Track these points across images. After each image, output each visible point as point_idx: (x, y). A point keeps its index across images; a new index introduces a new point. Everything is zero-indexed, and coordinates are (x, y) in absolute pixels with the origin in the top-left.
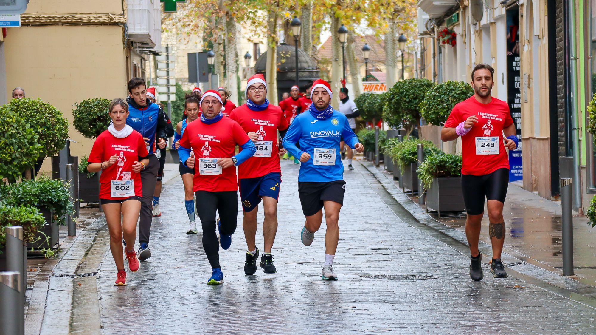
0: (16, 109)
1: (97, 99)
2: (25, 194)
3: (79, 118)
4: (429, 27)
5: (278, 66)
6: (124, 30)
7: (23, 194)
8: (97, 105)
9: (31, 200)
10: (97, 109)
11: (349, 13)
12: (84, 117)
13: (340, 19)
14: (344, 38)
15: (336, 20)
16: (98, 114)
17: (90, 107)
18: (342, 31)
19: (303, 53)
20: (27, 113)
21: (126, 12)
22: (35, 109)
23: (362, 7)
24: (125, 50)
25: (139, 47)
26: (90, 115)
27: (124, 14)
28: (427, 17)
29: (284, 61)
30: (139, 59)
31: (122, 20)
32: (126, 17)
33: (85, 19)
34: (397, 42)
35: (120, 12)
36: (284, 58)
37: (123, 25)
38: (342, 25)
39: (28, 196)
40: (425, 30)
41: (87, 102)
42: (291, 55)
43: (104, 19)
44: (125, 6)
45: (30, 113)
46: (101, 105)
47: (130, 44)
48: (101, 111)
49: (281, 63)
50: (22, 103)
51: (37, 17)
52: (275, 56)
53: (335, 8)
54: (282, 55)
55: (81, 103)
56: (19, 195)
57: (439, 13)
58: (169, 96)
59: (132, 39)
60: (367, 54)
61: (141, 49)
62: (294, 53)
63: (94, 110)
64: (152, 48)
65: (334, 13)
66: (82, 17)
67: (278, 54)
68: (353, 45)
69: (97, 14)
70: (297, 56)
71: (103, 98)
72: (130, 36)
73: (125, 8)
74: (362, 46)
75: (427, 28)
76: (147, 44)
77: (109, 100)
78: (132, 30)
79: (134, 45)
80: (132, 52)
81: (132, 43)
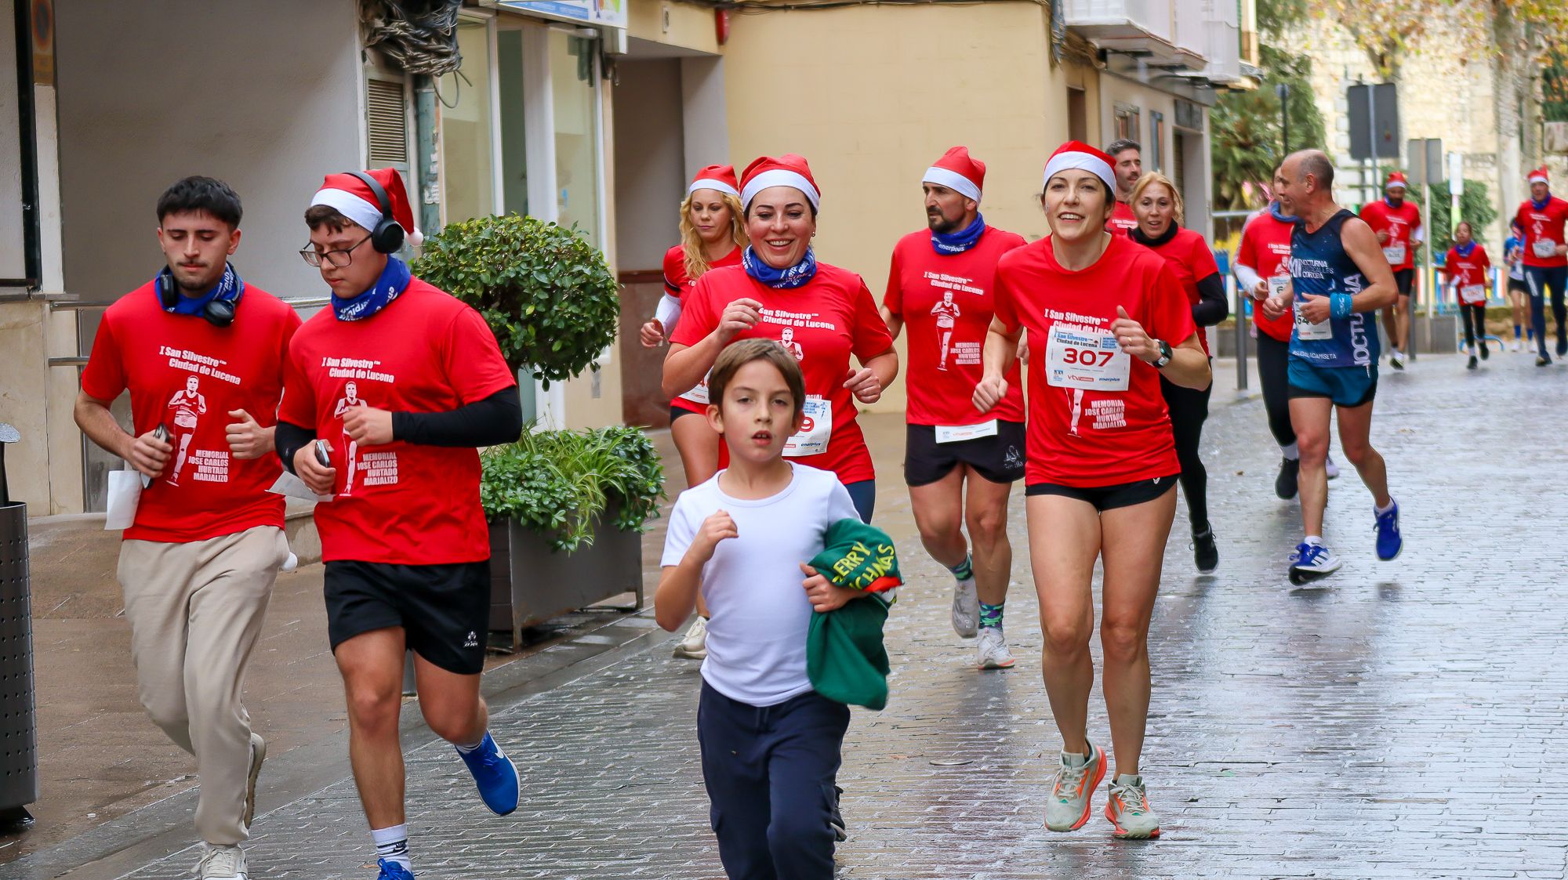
6: (1052, 15)
24: (1061, 67)
30: (1160, 99)
47: (1090, 55)
58: (1363, 192)
59: (1092, 41)
64: (1186, 68)
72: (1080, 31)
76: (1153, 54)
78: (1079, 12)
79: (1114, 61)
80: (1106, 81)
81: (1102, 55)
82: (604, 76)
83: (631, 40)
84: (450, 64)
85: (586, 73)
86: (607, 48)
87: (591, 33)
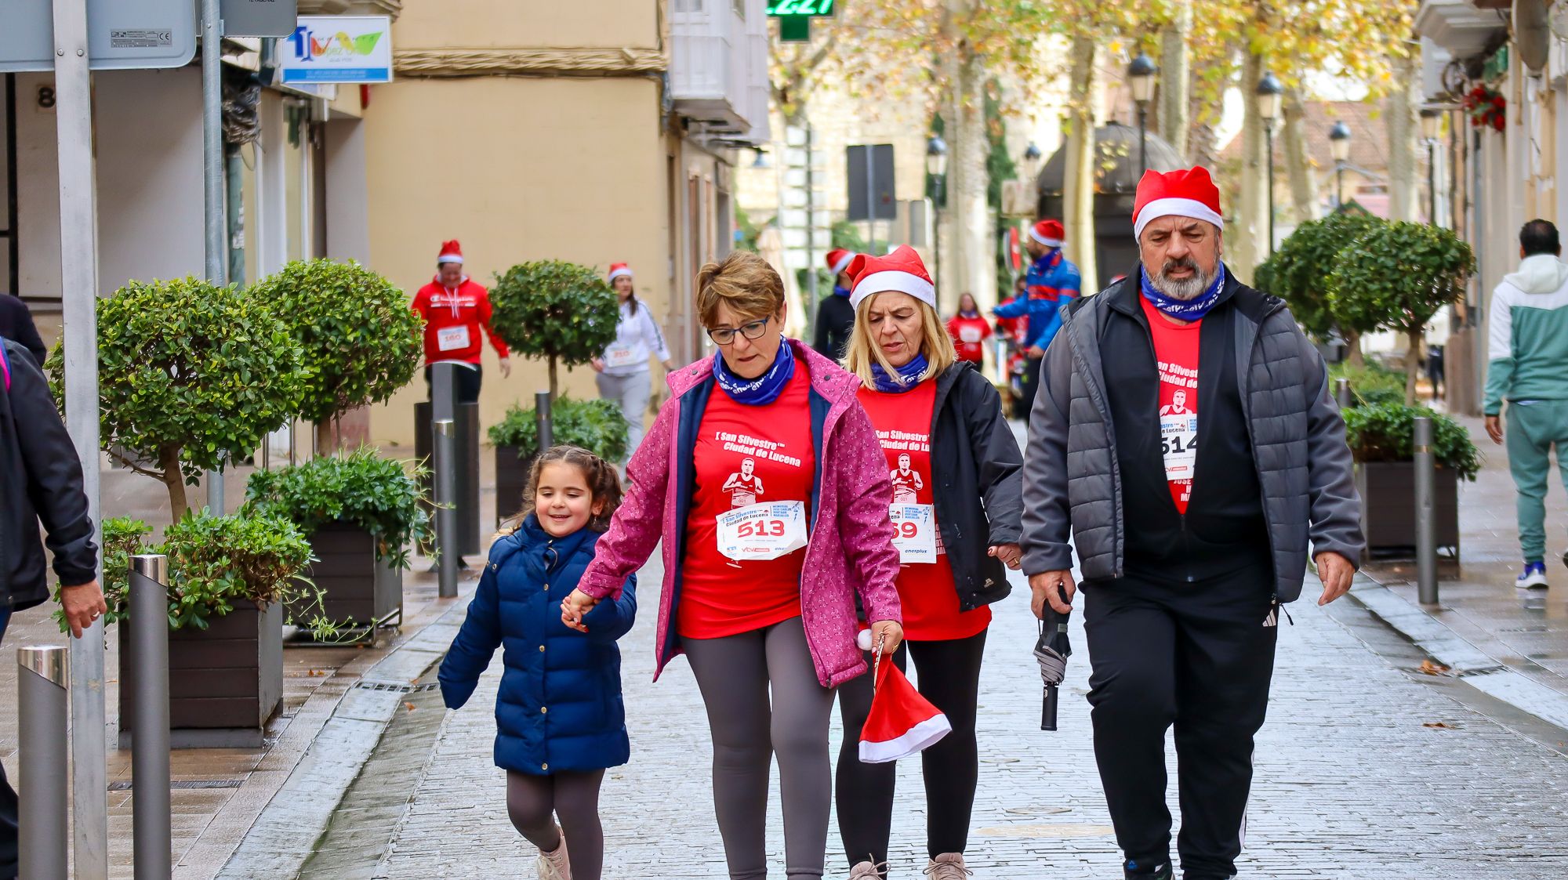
0: (297, 287)
1: (546, 262)
2: (311, 492)
3: (502, 310)
4: (1449, 81)
5: (1098, 180)
6: (662, 90)
7: (305, 492)
8: (545, 277)
9: (326, 506)
10: (545, 288)
11: (1288, 44)
12: (514, 306)
13: (1263, 61)
14: (1272, 106)
15: (1255, 61)
16: (549, 298)
17: (529, 283)
18: (1265, 89)
19: (1163, 146)
20: (322, 295)
21: (666, 44)
22: (340, 287)
23: (1324, 25)
24: (665, 136)
25: (709, 132)
26: (528, 301)
27: (661, 49)
28: (1445, 56)
29: (1111, 165)
30: (709, 161)
31: (657, 65)
32: (666, 55)
33: (565, 62)
34: (1417, 117)
35: (652, 42)
36: (1110, 157)
37: (659, 76)
38: (1268, 74)
39: (316, 497)
40: (1440, 89)
41: (523, 271)
42: (1131, 151)
43: (612, 62)
44: (665, 27)
45: (330, 296)
46: (557, 276)
47: (679, 124)
48: (555, 293)
49: (1104, 170)
50: (311, 273)
51: (445, 57)
52: (1089, 154)
53: (1252, 30)
54: (1107, 151)
55: (509, 272)
56: (295, 493)
57: (1472, 47)
58: (810, 255)
59: (683, 112)
60: (1342, 149)
61: (712, 136)
62: (1137, 143)
63: (539, 287)
64: (738, 132)
65: (1249, 43)
66: (557, 55)
67: (1098, 150)
68: (1300, 126)
69: (593, 49)
70: (1143, 151)
71: (563, 259)
72: (677, 103)
73: (664, 34)
74: (1329, 124)
75: (1445, 85)
76: (723, 123)
77: (576, 264)
78: (682, 88)
79: (692, 126)
80: (685, 145)
81: (685, 122)
82: (311, 139)
83: (331, 111)
84: (253, 135)
85: (294, 137)
86: (315, 116)
87: (302, 103)
